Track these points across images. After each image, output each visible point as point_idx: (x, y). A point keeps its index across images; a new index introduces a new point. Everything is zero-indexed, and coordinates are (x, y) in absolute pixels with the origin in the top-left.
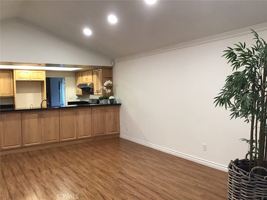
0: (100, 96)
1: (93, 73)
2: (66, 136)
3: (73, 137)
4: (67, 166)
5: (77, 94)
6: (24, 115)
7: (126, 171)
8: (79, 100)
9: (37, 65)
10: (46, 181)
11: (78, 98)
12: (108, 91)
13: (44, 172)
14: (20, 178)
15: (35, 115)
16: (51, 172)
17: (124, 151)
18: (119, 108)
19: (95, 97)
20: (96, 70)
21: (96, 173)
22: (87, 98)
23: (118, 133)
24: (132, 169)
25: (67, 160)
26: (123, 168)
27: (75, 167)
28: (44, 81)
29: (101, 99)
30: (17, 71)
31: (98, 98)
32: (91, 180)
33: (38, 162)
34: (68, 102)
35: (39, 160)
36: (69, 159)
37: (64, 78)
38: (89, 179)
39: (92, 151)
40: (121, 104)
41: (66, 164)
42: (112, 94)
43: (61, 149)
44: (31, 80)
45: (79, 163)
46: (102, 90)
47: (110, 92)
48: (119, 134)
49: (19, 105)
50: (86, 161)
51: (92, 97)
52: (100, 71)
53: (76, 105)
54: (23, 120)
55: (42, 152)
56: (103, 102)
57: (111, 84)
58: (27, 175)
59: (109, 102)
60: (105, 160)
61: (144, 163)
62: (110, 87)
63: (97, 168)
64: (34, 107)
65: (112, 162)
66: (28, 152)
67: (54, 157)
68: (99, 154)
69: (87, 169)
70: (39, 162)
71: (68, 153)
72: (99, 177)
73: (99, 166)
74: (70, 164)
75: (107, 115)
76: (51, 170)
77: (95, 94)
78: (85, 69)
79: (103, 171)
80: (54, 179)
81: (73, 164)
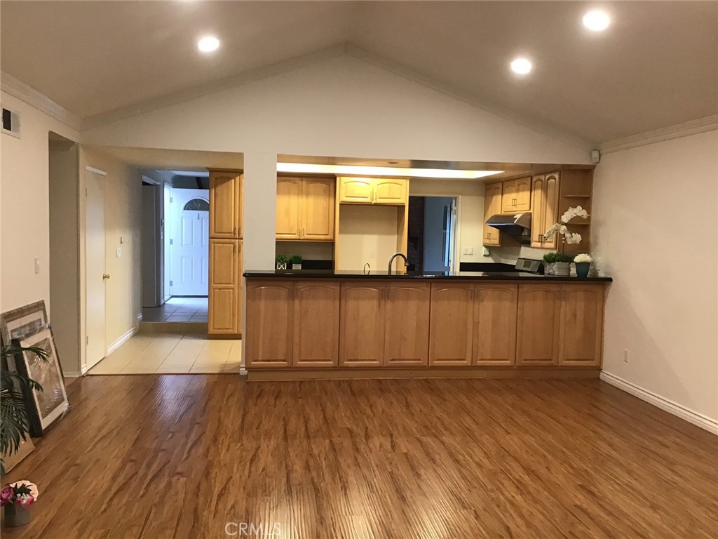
0: (547, 252)
1: (533, 187)
2: (446, 354)
3: (462, 360)
4: (436, 437)
5: (487, 241)
6: (347, 287)
7: (605, 488)
8: (490, 260)
9: (386, 163)
10: (377, 466)
11: (488, 253)
12: (574, 239)
13: (376, 441)
14: (320, 447)
15: (373, 291)
16: (393, 447)
17: (609, 423)
18: (604, 289)
19: (533, 253)
20: (542, 177)
21: (511, 474)
22: (514, 256)
23: (595, 365)
24: (627, 485)
25: (439, 418)
26: (597, 476)
27: (456, 445)
28: (403, 206)
29: (550, 259)
30: (344, 179)
31: (542, 259)
32: (492, 491)
33: (369, 411)
34: (461, 263)
35: (371, 406)
36: (445, 416)
37: (456, 198)
38: (489, 487)
39: (509, 408)
40: (610, 280)
41: (434, 431)
42: (585, 247)
43: (429, 386)
44: (373, 202)
45: (468, 434)
46: (554, 235)
47: (578, 242)
48: (600, 369)
49: (345, 263)
50: (487, 434)
51: (525, 252)
52: (555, 179)
53: (482, 273)
54: (343, 301)
55: (382, 387)
56: (554, 269)
57: (585, 217)
58: (336, 440)
59: (573, 271)
60: (544, 440)
61: (669, 475)
62: (580, 226)
63: (516, 459)
64: (373, 271)
65: (565, 450)
66: (349, 382)
67: (408, 406)
68: (529, 420)
69: (488, 458)
70: (370, 413)
71: (446, 401)
72: (517, 487)
73: (525, 456)
74: (444, 432)
75: (565, 309)
76: (394, 439)
77: (533, 244)
78: (511, 174)
79: (533, 471)
80: (396, 464)
81: (451, 433)
